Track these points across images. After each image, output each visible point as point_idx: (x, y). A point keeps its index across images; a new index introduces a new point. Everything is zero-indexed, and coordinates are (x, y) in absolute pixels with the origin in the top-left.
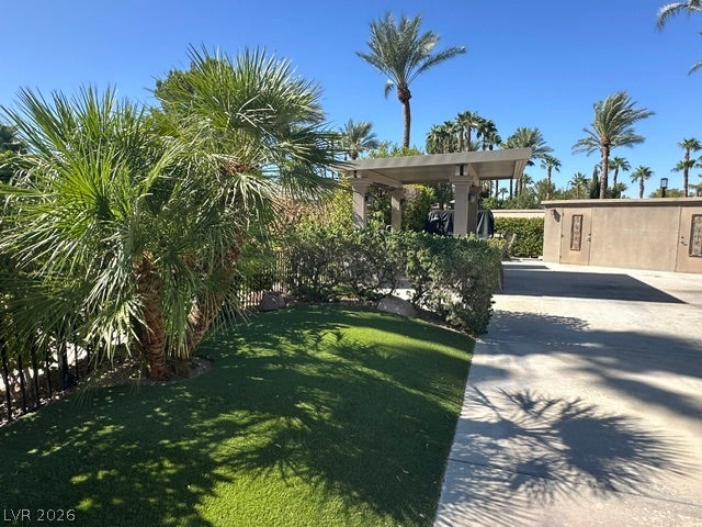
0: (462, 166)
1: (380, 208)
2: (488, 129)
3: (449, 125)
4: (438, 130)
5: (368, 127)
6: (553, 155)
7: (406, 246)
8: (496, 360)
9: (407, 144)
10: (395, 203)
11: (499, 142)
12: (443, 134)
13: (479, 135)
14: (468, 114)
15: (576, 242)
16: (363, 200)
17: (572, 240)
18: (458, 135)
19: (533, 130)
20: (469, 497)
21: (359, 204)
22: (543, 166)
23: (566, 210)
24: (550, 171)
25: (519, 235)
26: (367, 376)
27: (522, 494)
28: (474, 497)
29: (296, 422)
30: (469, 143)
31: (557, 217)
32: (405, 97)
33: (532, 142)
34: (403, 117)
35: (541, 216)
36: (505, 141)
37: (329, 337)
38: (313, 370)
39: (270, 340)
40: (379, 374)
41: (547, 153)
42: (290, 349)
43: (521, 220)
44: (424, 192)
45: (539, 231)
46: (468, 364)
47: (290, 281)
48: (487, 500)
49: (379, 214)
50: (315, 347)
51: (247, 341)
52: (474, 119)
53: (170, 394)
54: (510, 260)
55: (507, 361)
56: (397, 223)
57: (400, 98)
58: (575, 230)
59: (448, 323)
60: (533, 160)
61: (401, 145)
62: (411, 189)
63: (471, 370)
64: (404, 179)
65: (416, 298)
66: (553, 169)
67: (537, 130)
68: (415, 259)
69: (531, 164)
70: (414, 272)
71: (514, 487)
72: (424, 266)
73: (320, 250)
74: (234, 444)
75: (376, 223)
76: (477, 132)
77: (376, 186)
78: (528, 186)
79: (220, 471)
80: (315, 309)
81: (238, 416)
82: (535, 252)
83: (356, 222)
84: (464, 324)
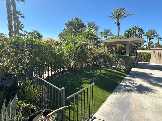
0: (128, 41)
1: (111, 49)
2: (141, 30)
3: (130, 30)
4: (128, 31)
5: (110, 30)
6: (159, 36)
7: (114, 57)
8: (129, 78)
9: (118, 35)
10: (114, 48)
11: (144, 33)
12: (128, 32)
13: (138, 32)
14: (135, 27)
15: (159, 58)
16: (107, 48)
17: (158, 58)
18: (133, 32)
19: (154, 30)
20: (118, 91)
21: (106, 49)
22: (157, 39)
23: (157, 51)
24: (159, 41)
25: (144, 56)
26: (105, 77)
27: (127, 92)
28: (119, 91)
29: (93, 80)
30: (135, 34)
31: (154, 52)
32: (118, 25)
33: (153, 33)
34: (118, 29)
35: (151, 52)
36: (146, 33)
37: (99, 71)
38: (96, 75)
39: (89, 71)
40: (106, 77)
41: (157, 36)
42: (92, 72)
43: (145, 53)
44: (122, 46)
45: (150, 56)
46: (124, 78)
47: (92, 63)
48: (121, 92)
49: (110, 51)
50: (96, 72)
51: (85, 71)
52: (137, 28)
53: (76, 76)
54: (142, 62)
55: (132, 78)
56: (114, 52)
57: (117, 25)
58: (159, 56)
59: (122, 72)
60: (153, 38)
61: (117, 35)
62: (118, 45)
63: (124, 79)
64: (117, 43)
65: (116, 67)
66: (160, 40)
67: (155, 30)
68: (115, 59)
69: (153, 39)
70: (115, 62)
71: (126, 91)
72: (117, 60)
73: (98, 57)
74: (85, 81)
75: (110, 52)
76: (138, 31)
77: (110, 45)
78: (152, 44)
79: (84, 83)
80: (96, 67)
81: (85, 78)
82: (149, 60)
83: (105, 52)
84: (125, 72)
